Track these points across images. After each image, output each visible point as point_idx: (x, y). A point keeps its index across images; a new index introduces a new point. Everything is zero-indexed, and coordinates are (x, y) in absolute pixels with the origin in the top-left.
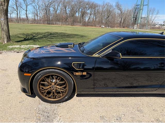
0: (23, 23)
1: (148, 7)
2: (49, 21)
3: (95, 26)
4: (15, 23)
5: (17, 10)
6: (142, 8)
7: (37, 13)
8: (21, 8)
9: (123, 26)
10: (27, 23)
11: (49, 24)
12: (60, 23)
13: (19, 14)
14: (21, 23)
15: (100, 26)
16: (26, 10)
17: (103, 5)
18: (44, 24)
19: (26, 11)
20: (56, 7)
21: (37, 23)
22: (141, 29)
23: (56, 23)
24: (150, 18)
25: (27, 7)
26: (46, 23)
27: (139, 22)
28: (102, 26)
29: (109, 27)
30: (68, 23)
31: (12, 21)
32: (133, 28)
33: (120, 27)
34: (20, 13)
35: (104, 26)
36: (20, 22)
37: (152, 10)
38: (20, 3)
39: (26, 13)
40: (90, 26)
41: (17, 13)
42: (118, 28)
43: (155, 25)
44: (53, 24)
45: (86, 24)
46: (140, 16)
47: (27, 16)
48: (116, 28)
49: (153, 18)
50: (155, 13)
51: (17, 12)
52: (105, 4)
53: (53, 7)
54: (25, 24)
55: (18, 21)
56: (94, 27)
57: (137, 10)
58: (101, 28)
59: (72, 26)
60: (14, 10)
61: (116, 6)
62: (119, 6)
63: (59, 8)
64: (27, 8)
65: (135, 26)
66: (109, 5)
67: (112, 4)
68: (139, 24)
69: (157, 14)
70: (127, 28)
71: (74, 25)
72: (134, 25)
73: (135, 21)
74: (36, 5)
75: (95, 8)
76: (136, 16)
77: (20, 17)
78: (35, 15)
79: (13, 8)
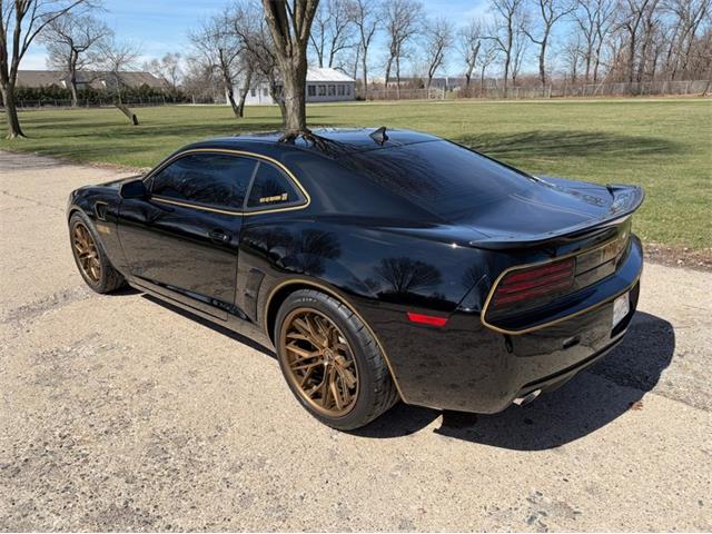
0: (522, 98)
2: (639, 80)
4: (494, 99)
5: (507, 48)
7: (590, 46)
8: (526, 37)
10: (535, 98)
11: (636, 93)
12: (699, 85)
13: (512, 64)
14: (514, 98)
16: (542, 40)
18: (609, 92)
19: (541, 46)
21: (580, 94)
23: (670, 87)
25: (549, 27)
26: (622, 90)
31: (484, 90)
36: (510, 93)
38: (524, 17)
39: (540, 52)
41: (506, 58)
44: (656, 93)
47: (542, 68)
51: (508, 53)
54: (529, 98)
55: (506, 89)
60: (499, 46)
64: (547, 33)
74: (592, 15)
77: (515, 73)
78: (580, 58)
79: (498, 40)
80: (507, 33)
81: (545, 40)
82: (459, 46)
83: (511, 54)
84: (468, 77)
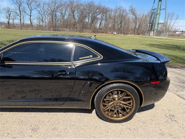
0: (27, 30)
1: (166, 12)
2: (55, 27)
3: (106, 33)
4: (18, 29)
5: (20, 16)
6: (158, 13)
7: (42, 18)
8: (25, 13)
9: (138, 33)
10: (30, 30)
11: (55, 30)
12: (68, 30)
13: (22, 20)
14: (24, 30)
15: (112, 33)
16: (30, 15)
17: (115, 9)
18: (49, 30)
19: (30, 16)
20: (64, 11)
21: (42, 30)
22: (157, 36)
23: (62, 29)
24: (169, 23)
25: (31, 11)
26: (52, 30)
27: (156, 28)
28: (114, 33)
29: (122, 34)
30: (76, 30)
31: (15, 27)
32: (149, 36)
33: (135, 34)
34: (24, 19)
35: (116, 33)
36: (23, 28)
37: (171, 15)
38: (24, 8)
39: (30, 18)
40: (101, 33)
42: (132, 35)
43: (176, 32)
44: (60, 31)
45: (96, 31)
46: (157, 21)
47: (31, 22)
48: (129, 35)
49: (172, 24)
50: (175, 18)
51: (20, 17)
52: (118, 9)
53: (60, 11)
54: (29, 30)
56: (104, 34)
57: (153, 15)
58: (113, 35)
59: (81, 33)
60: (17, 15)
61: (129, 11)
62: (133, 11)
63: (67, 13)
64: (31, 13)
65: (152, 33)
66: (122, 9)
67: (126, 9)
68: (155, 31)
69: (177, 19)
70: (143, 35)
71: (82, 32)
72: (150, 32)
73: (152, 28)
74: (42, 10)
75: (106, 13)
76: (153, 21)
77: (23, 23)
78: (40, 21)
79: (16, 13)
80: (19, 11)
81: (31, 15)
82: (4, 13)
83: (21, 17)
84: (8, 22)
